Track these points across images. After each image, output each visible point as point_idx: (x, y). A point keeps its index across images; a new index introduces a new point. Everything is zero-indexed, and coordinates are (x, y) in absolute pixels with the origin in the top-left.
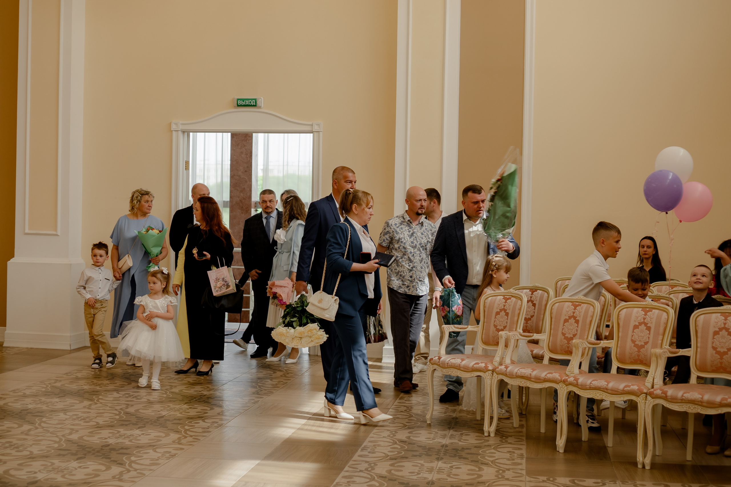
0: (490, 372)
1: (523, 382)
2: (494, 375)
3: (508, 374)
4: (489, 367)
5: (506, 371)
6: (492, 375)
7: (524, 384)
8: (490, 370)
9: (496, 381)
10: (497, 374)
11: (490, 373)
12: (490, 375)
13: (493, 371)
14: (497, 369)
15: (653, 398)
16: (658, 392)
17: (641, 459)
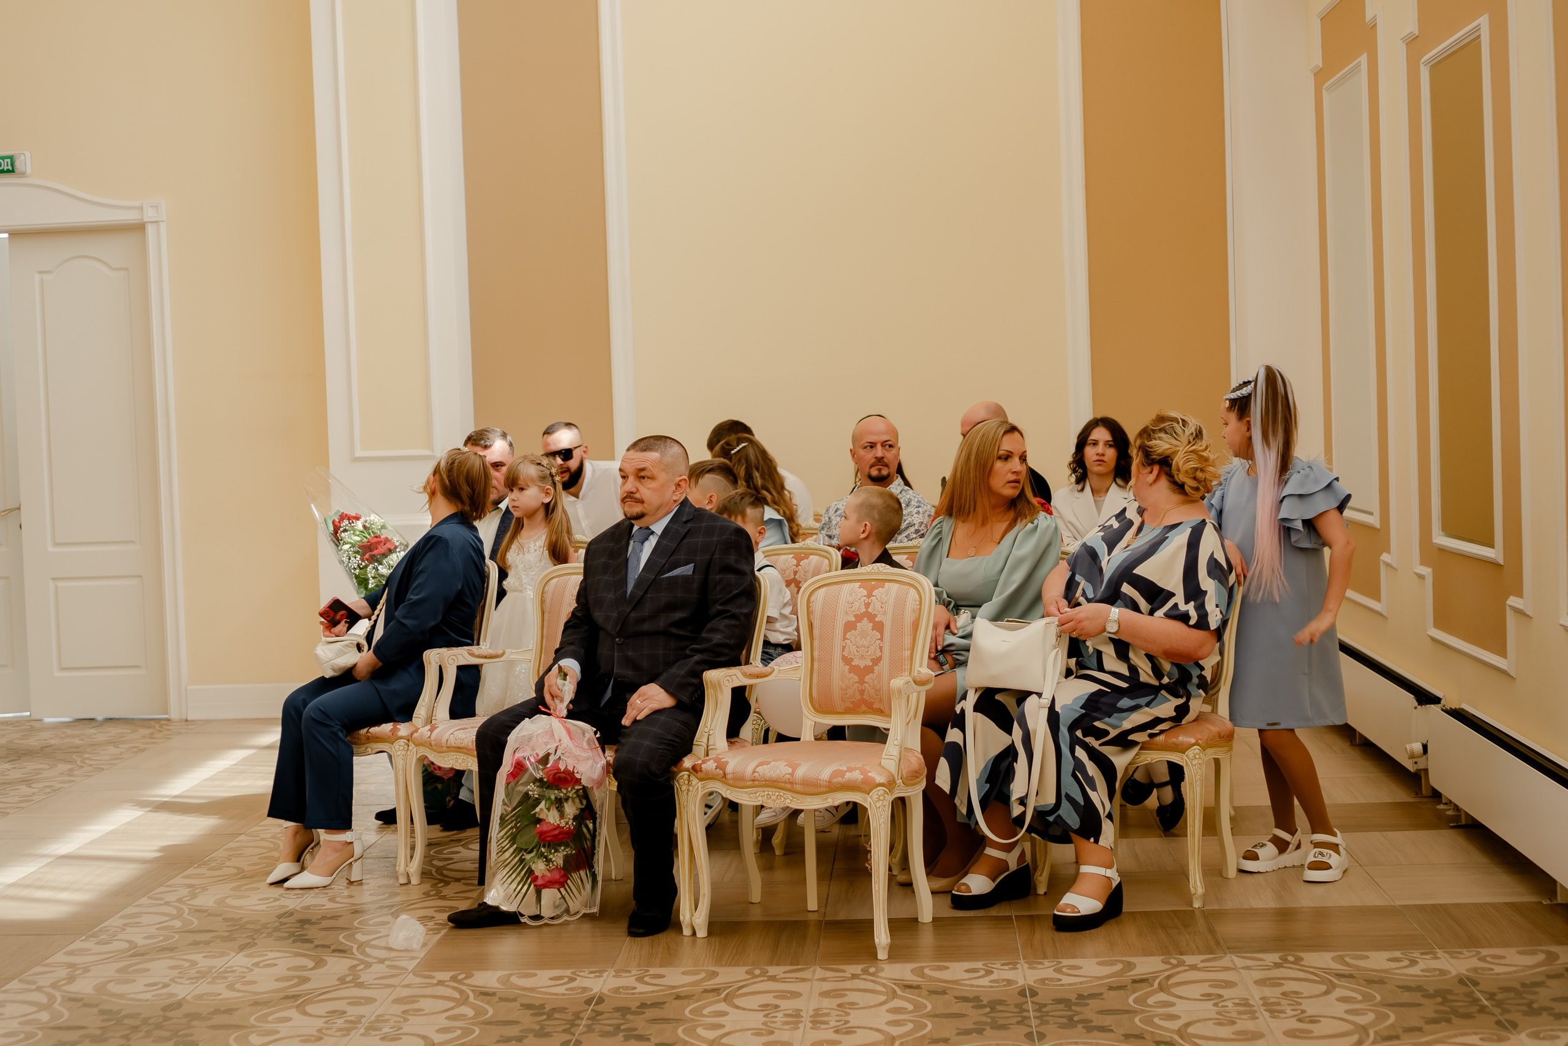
0: (402, 742)
1: (460, 761)
2: (410, 748)
3: (433, 743)
4: (399, 730)
5: (429, 737)
6: (406, 747)
7: (463, 765)
8: (401, 738)
9: (414, 760)
10: (416, 745)
11: (403, 744)
12: (401, 748)
13: (409, 739)
14: (415, 734)
15: (701, 780)
16: (710, 766)
17: (688, 916)
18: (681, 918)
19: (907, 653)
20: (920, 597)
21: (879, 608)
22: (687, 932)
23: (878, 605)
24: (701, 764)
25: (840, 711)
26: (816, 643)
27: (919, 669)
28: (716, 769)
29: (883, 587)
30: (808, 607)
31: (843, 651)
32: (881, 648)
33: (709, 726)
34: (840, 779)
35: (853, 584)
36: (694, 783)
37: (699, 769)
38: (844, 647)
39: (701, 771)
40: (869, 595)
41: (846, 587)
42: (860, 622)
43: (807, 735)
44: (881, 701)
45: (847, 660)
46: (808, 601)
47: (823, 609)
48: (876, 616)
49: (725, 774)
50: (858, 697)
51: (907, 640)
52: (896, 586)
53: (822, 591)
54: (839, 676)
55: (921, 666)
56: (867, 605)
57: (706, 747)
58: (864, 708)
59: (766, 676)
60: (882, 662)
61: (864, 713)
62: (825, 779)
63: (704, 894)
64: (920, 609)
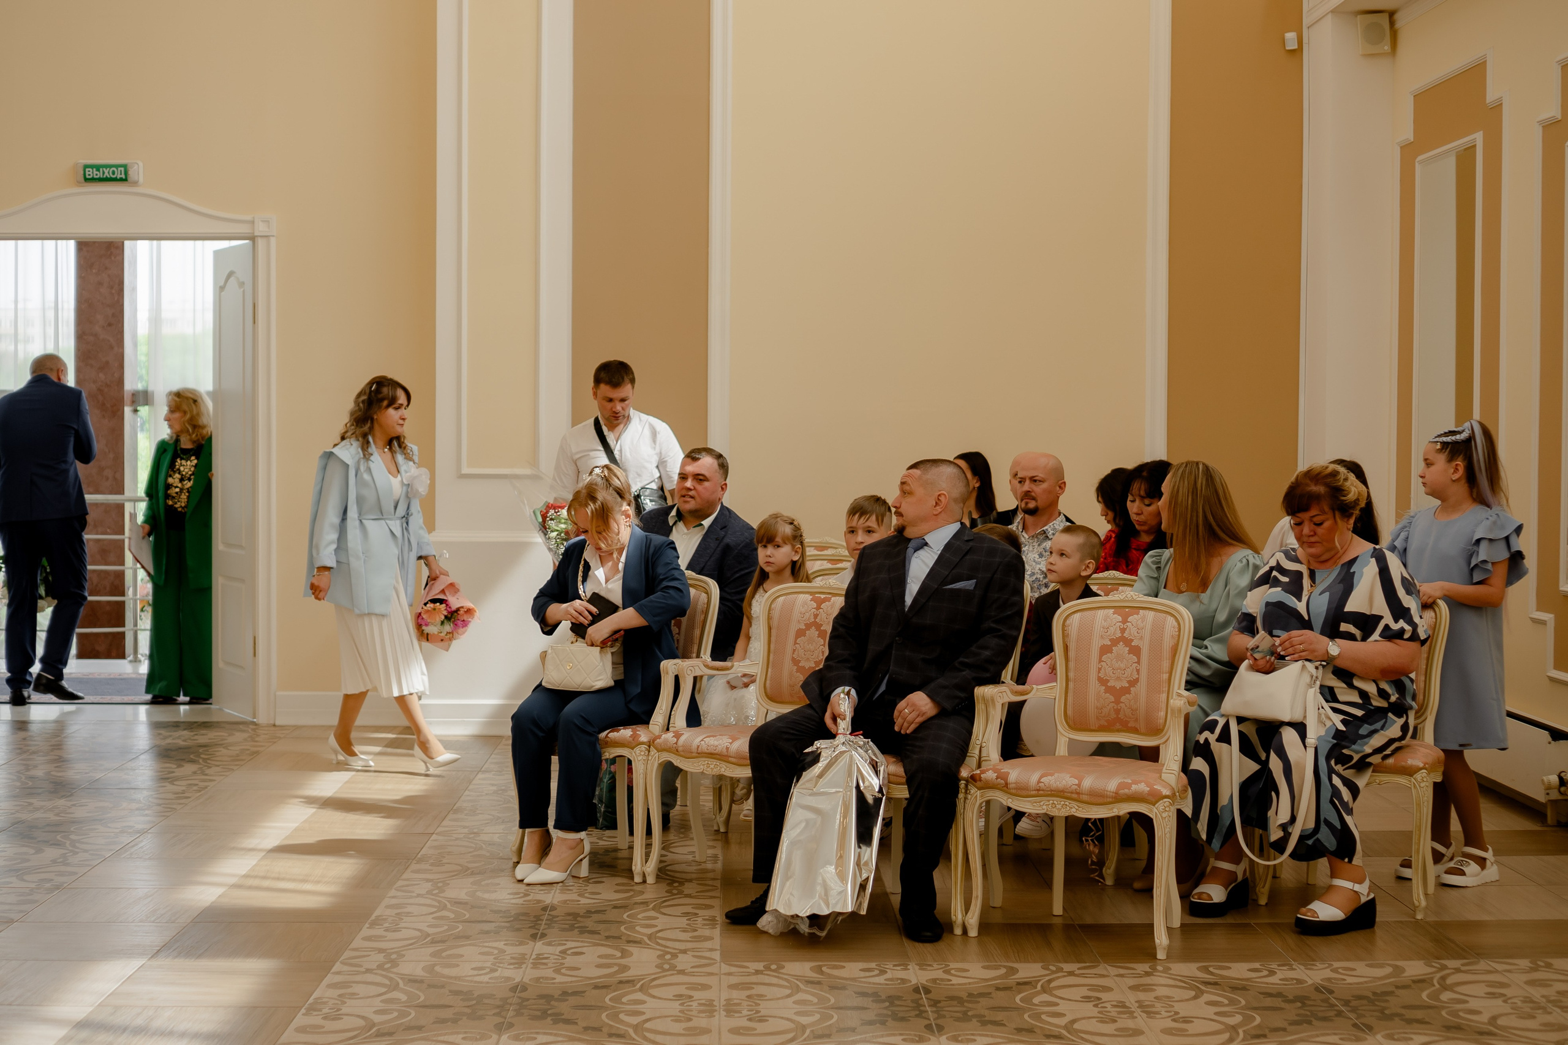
0: (643, 748)
4: (640, 736)
5: (676, 743)
6: (647, 752)
8: (642, 743)
9: (655, 765)
10: (659, 751)
13: (650, 745)
14: (658, 740)
15: (979, 789)
16: (990, 775)
17: (960, 917)
18: (953, 918)
19: (1165, 676)
20: (1179, 624)
21: (1136, 634)
22: (958, 931)
23: (1134, 631)
24: (980, 774)
25: (1094, 728)
26: (1072, 665)
27: (1178, 691)
28: (997, 779)
29: (1138, 614)
30: (1063, 630)
31: (1099, 672)
32: (1138, 671)
33: (980, 739)
34: (1126, 791)
35: (1106, 611)
36: (972, 792)
37: (978, 778)
38: (1100, 669)
39: (980, 780)
40: (1125, 621)
41: (1101, 613)
42: (1116, 646)
43: (1062, 749)
44: (1136, 720)
45: (1102, 681)
46: (1064, 625)
47: (1079, 632)
48: (1132, 640)
49: (1007, 784)
50: (1113, 716)
51: (1166, 665)
52: (1151, 614)
53: (1077, 616)
54: (1094, 696)
55: (1179, 689)
56: (1123, 630)
57: (977, 758)
58: (1118, 726)
59: (1027, 694)
60: (1139, 684)
61: (1118, 731)
62: (1112, 790)
63: (977, 897)
64: (1179, 635)
